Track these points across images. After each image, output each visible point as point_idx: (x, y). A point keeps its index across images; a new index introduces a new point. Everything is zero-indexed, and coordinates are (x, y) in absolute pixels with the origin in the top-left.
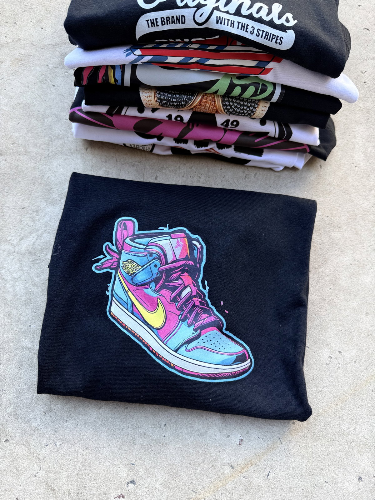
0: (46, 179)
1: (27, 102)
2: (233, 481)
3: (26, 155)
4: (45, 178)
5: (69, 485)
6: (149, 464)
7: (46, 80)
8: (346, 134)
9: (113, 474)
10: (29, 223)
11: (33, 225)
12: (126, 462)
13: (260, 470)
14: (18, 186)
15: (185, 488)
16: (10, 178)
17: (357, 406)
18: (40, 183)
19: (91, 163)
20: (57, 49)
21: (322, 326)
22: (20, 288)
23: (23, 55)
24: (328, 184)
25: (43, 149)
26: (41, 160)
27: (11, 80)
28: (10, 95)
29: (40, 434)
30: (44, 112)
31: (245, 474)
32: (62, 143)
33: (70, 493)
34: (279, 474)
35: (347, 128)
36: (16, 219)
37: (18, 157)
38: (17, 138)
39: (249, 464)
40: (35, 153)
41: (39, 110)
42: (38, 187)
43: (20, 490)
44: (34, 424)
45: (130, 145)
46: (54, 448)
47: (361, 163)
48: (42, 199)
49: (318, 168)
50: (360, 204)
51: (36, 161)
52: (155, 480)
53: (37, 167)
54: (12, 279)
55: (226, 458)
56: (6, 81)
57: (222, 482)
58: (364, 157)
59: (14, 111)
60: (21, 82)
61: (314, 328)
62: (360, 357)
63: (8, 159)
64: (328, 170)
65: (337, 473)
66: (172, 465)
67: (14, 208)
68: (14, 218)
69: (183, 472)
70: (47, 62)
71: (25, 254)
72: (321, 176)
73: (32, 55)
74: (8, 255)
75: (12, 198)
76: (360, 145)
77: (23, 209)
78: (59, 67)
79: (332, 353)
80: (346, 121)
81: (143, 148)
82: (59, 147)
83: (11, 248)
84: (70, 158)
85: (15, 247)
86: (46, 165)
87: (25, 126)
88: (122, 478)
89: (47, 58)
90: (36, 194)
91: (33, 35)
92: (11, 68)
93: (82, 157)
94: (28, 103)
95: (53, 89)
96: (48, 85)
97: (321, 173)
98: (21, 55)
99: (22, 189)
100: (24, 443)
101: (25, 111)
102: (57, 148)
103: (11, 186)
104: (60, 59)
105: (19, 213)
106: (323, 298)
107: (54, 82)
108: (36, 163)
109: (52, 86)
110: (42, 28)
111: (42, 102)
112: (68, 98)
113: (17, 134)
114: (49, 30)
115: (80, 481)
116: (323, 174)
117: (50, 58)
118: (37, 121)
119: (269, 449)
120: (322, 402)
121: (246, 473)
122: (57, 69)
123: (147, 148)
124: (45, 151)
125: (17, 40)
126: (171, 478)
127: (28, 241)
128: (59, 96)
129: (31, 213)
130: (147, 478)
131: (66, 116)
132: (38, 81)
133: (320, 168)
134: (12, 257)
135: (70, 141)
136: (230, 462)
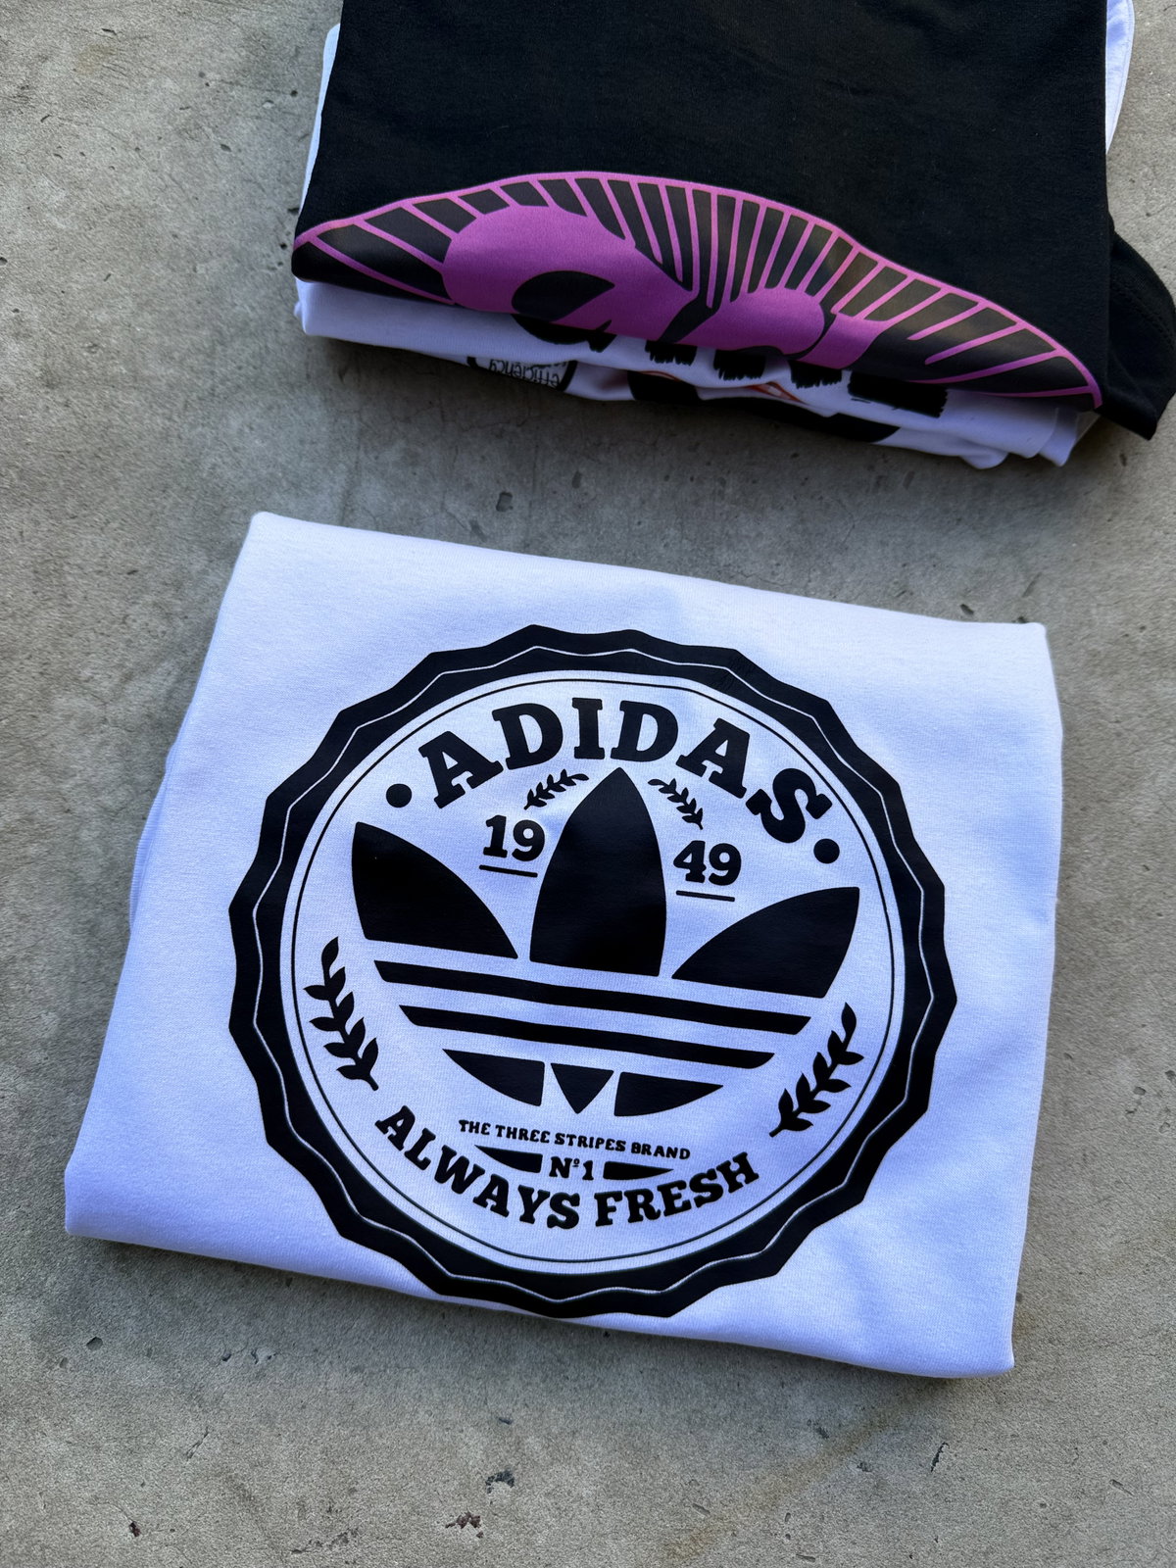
0: (205, 475)
1: (136, 204)
2: (824, 1477)
3: (135, 388)
4: (200, 471)
5: (302, 1484)
6: (556, 1420)
7: (198, 127)
9: (443, 1450)
10: (152, 625)
11: (164, 633)
12: (482, 1414)
14: (112, 496)
15: (671, 1498)
16: (81, 466)
18: (187, 488)
19: (355, 422)
20: (235, 18)
21: (1116, 990)
23: (115, 34)
24: (1146, 519)
25: (192, 370)
26: (186, 406)
27: (79, 124)
28: (77, 174)
30: (193, 238)
32: (257, 348)
33: (302, 1507)
34: (972, 1456)
36: (108, 608)
37: (107, 396)
38: (103, 328)
41: (177, 231)
42: (180, 500)
43: (140, 1496)
45: (492, 363)
46: (249, 1368)
48: (193, 542)
49: (1115, 465)
51: (171, 411)
52: (575, 1471)
53: (176, 434)
54: (100, 812)
56: (61, 125)
57: (790, 1479)
59: (92, 232)
60: (111, 130)
61: (1092, 996)
63: (75, 401)
64: (1145, 470)
66: (631, 1425)
67: (100, 572)
68: (101, 606)
69: (665, 1448)
70: (201, 61)
71: (139, 730)
72: (1124, 493)
74: (81, 732)
75: (89, 537)
77: (129, 574)
78: (242, 82)
79: (1145, 1078)
81: (534, 374)
82: (248, 362)
83: (93, 708)
84: (285, 402)
85: (105, 703)
86: (203, 425)
87: (129, 287)
90: (172, 523)
92: (77, 80)
93: (326, 400)
94: (136, 207)
95: (222, 159)
96: (207, 144)
97: (1125, 481)
98: (109, 35)
99: (126, 508)
101: (129, 233)
102: (240, 368)
103: (88, 496)
104: (244, 54)
105: (118, 588)
106: (1121, 897)
107: (225, 135)
108: (170, 419)
111: (186, 205)
112: (277, 191)
113: (103, 316)
115: (334, 1472)
116: (1130, 482)
117: (210, 50)
118: (170, 271)
120: (1110, 1232)
122: (236, 87)
123: (548, 374)
124: (199, 378)
126: (627, 1465)
127: (149, 686)
128: (244, 183)
130: (552, 1464)
131: (269, 256)
132: (170, 127)
133: (1119, 463)
134: (97, 738)
135: (284, 344)
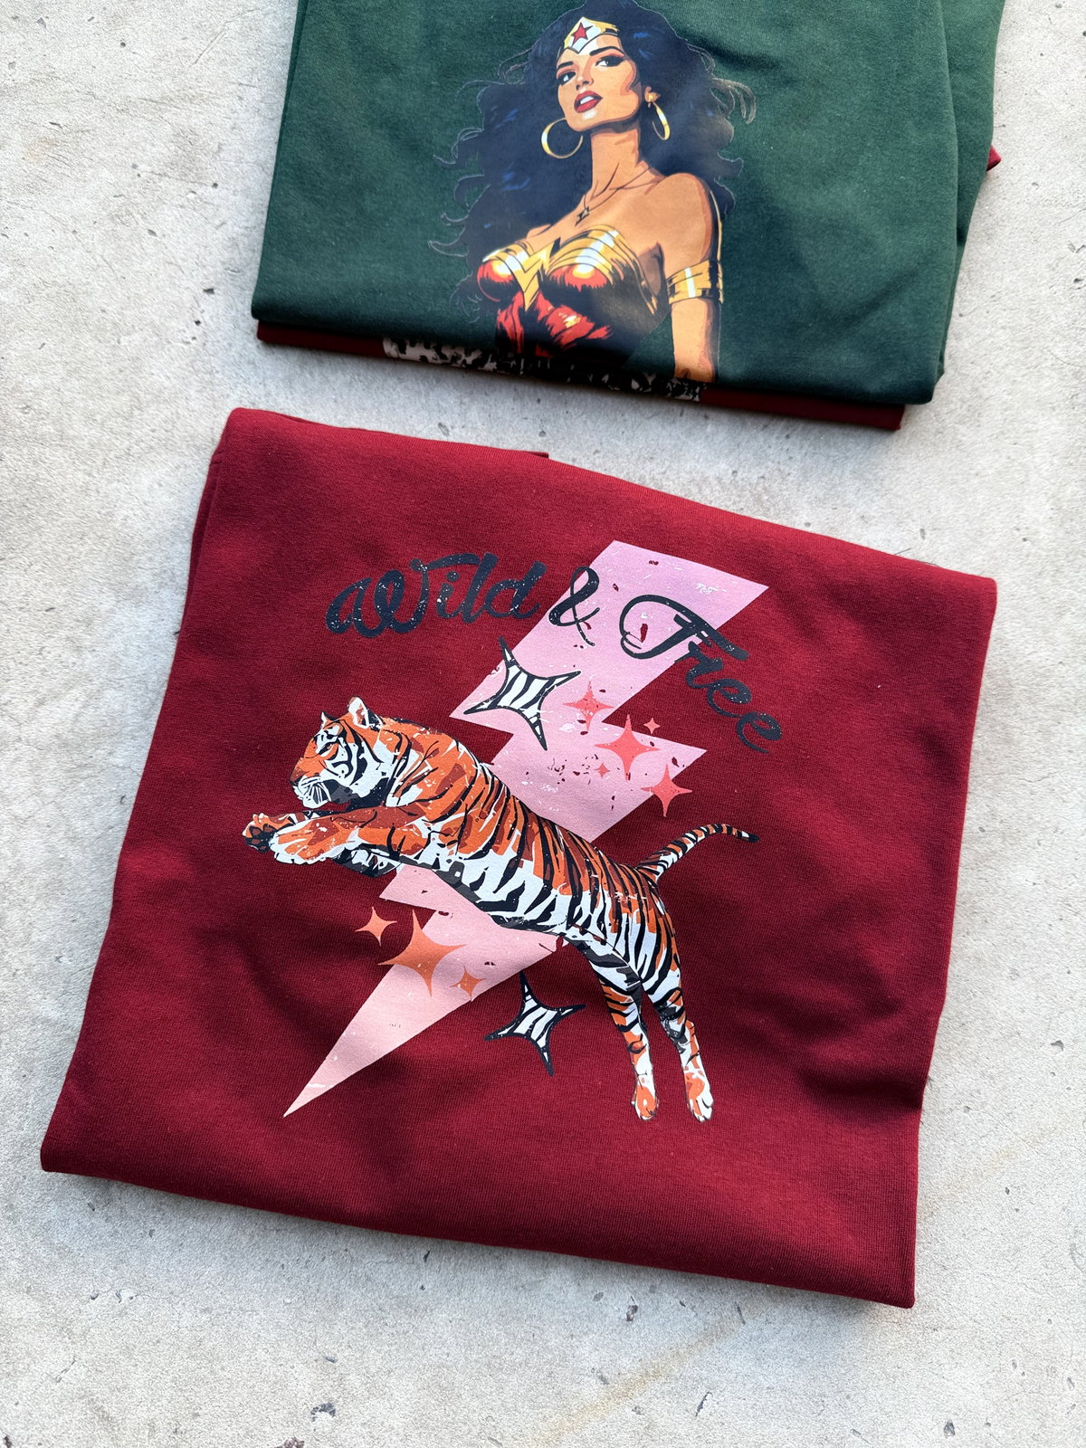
8: (1006, 438)
13: (679, 1393)
17: (960, 1230)
22: (33, 848)
29: (75, 1264)
31: (640, 1401)
35: (1011, 418)
39: (651, 1374)
40: (89, 443)
44: (60, 1238)
47: (1042, 529)
50: (1027, 651)
55: (589, 1354)
58: (1051, 513)
62: (982, 1096)
65: (888, 1410)
73: (88, 131)
76: (1045, 474)
80: (1010, 397)
88: (299, 1395)
89: (136, 143)
91: (94, 64)
100: (30, 1287)
109: (146, 232)
110: (123, 44)
114: (142, 53)
119: (711, 1335)
121: (640, 1399)
125: (44, 76)
129: (71, 625)
136: (597, 1367)
